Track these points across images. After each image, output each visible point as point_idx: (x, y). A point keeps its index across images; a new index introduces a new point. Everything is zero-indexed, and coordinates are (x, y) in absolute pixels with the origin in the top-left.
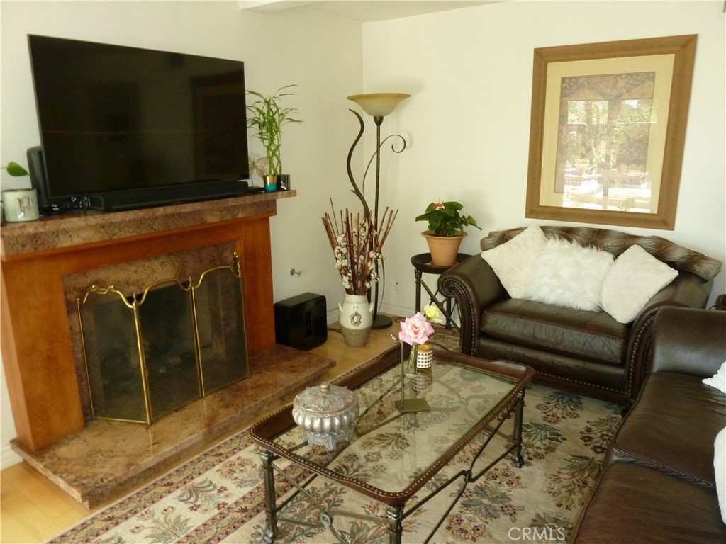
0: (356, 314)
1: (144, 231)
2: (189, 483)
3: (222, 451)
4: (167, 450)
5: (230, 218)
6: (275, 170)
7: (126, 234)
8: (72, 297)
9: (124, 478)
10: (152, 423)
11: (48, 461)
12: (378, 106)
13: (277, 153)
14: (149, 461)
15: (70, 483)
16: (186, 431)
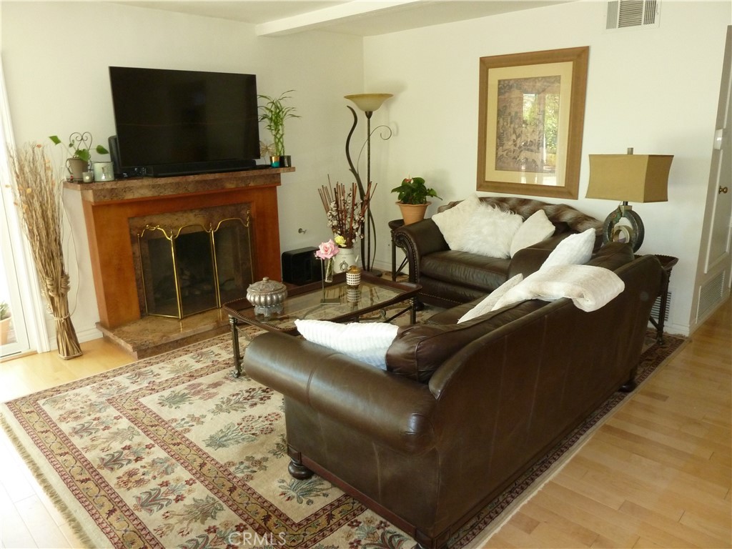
0: (344, 263)
1: (181, 192)
2: (199, 351)
3: (224, 338)
4: (189, 332)
5: (243, 185)
6: (280, 152)
7: (168, 192)
8: (134, 233)
9: (159, 344)
10: (182, 319)
11: (116, 332)
12: (368, 104)
13: (281, 140)
14: (176, 336)
15: (127, 342)
16: (202, 324)
